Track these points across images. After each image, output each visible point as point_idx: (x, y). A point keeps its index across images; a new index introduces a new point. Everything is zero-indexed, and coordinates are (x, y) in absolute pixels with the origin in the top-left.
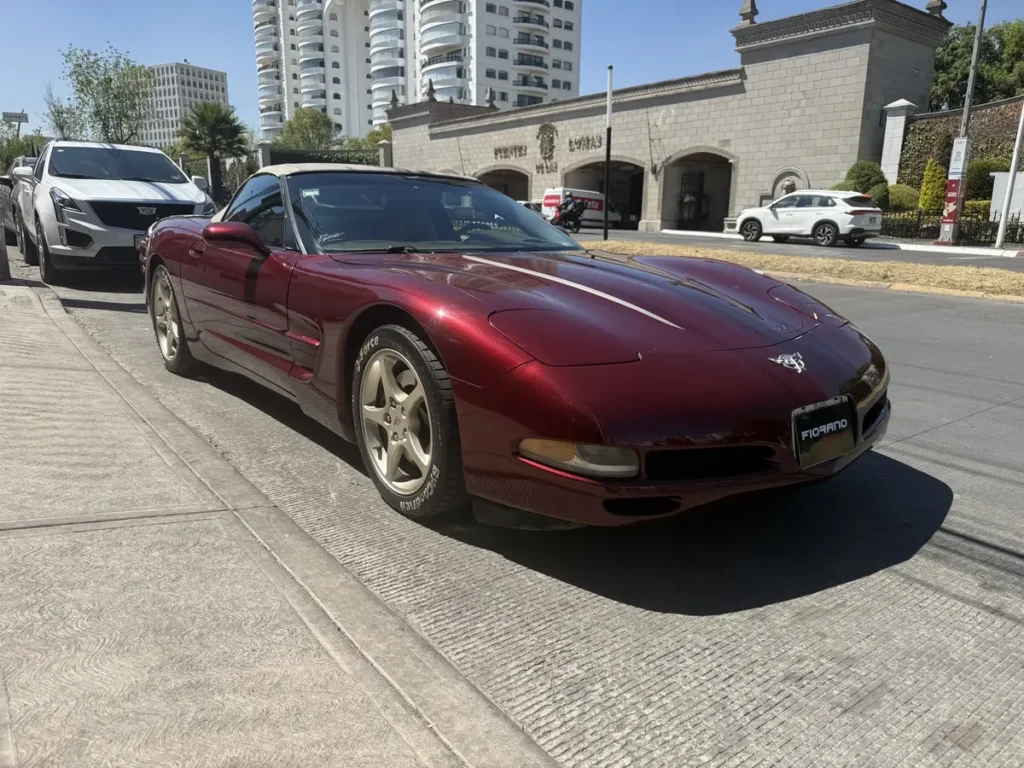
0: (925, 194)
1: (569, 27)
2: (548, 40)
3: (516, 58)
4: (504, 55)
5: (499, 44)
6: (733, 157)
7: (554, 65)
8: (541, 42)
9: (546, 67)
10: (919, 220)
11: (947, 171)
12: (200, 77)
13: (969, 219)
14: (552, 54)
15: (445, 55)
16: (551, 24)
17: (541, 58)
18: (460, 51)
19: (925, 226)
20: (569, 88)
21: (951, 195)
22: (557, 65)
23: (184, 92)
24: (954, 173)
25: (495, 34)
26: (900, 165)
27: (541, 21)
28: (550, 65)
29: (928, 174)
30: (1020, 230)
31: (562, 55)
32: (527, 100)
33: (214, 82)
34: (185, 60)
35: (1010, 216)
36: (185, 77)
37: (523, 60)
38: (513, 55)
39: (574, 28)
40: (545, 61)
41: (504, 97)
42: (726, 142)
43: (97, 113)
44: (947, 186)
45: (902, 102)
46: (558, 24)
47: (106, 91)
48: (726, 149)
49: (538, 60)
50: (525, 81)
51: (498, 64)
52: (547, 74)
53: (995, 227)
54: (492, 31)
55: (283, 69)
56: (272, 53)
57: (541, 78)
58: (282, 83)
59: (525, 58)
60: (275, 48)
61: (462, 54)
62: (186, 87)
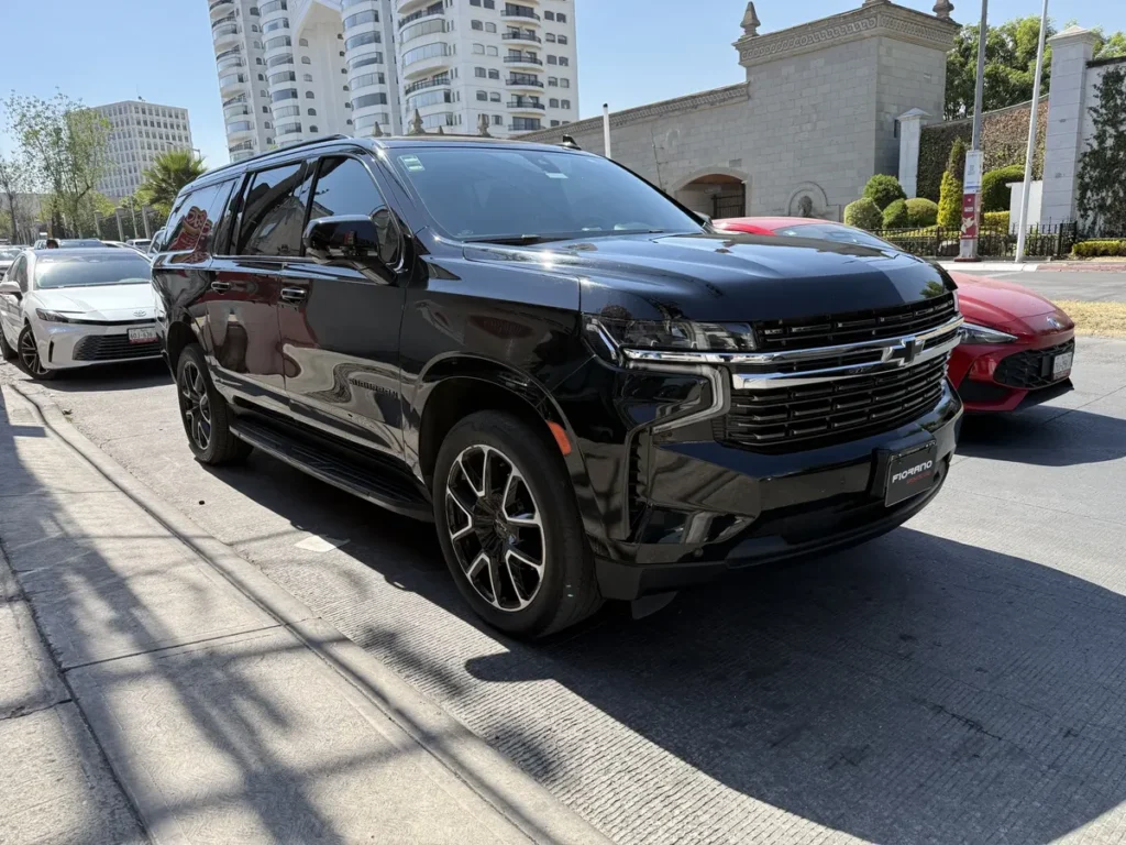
0: (943, 209)
1: (563, 41)
2: (541, 56)
3: (508, 77)
4: (494, 75)
5: (489, 64)
6: (746, 176)
7: (550, 83)
8: (534, 60)
9: (542, 86)
10: (939, 237)
11: (962, 185)
12: (158, 115)
13: (988, 233)
14: (546, 72)
15: (430, 78)
16: (543, 39)
17: (536, 76)
18: (446, 73)
19: (944, 243)
20: (568, 108)
21: (967, 210)
22: (553, 83)
23: (140, 133)
24: (968, 188)
25: (484, 53)
26: (918, 176)
27: (532, 36)
28: (546, 83)
29: (944, 188)
30: (1039, 242)
31: (558, 71)
32: (523, 122)
33: (174, 120)
34: (140, 98)
35: (1028, 228)
36: (141, 115)
37: (516, 80)
38: (505, 74)
39: (569, 41)
40: (540, 79)
41: (498, 120)
42: (737, 162)
43: (47, 168)
44: (963, 200)
45: (916, 111)
46: (551, 38)
47: (56, 143)
48: (738, 169)
49: (532, 79)
50: (520, 103)
51: (489, 85)
52: (543, 93)
53: (1014, 240)
54: (480, 50)
55: (251, 102)
56: (238, 86)
57: (537, 98)
58: (252, 118)
59: (518, 77)
60: (241, 80)
61: (449, 76)
62: (143, 128)
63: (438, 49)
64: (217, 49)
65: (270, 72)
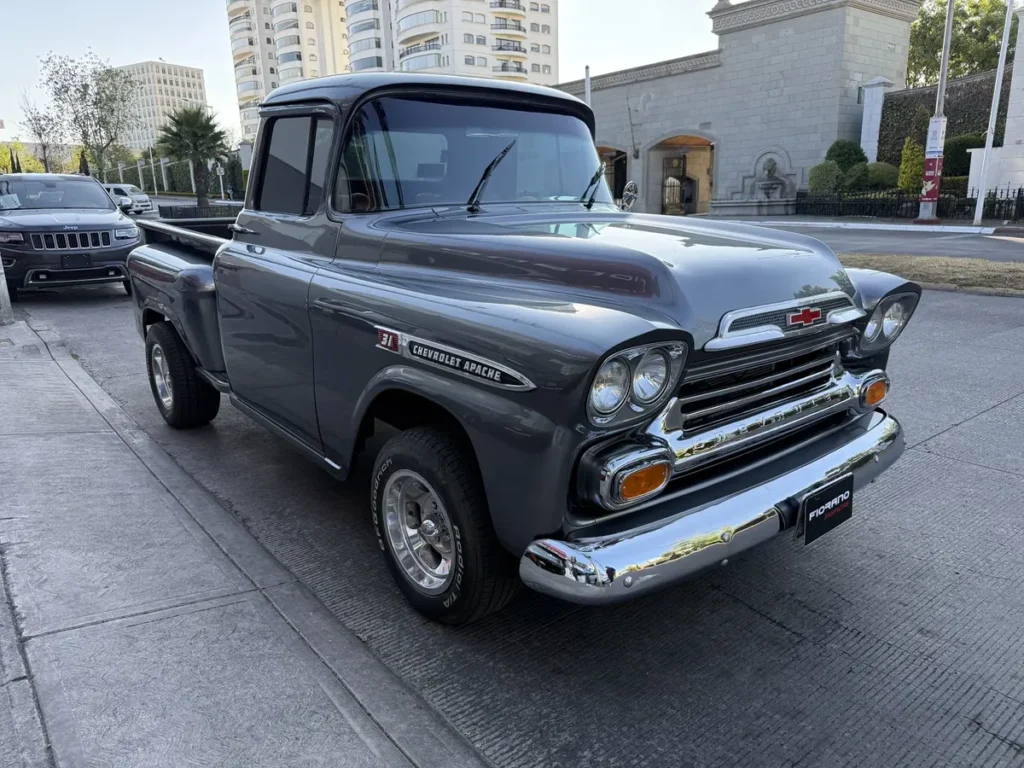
0: (904, 173)
1: (546, 10)
2: (525, 24)
3: (494, 43)
4: (482, 41)
5: (477, 31)
6: (713, 139)
7: (532, 49)
8: (519, 28)
9: (525, 51)
10: (899, 199)
11: (924, 150)
12: (176, 74)
13: (947, 196)
14: (529, 39)
15: (422, 42)
16: (527, 7)
17: (519, 42)
18: (437, 38)
19: (905, 205)
20: (549, 73)
21: (928, 173)
22: (535, 49)
23: (160, 90)
25: (472, 20)
26: (879, 142)
27: (517, 5)
28: (529, 49)
29: (906, 152)
30: (997, 206)
31: (541, 39)
33: (191, 80)
34: (161, 59)
35: (987, 192)
36: (161, 75)
37: (501, 46)
38: (492, 41)
39: (551, 10)
40: (523, 46)
42: (706, 125)
43: (76, 121)
45: (879, 79)
46: (535, 7)
47: (83, 98)
48: (707, 131)
49: (516, 45)
50: (504, 68)
51: (476, 50)
52: (526, 58)
53: (973, 203)
54: (469, 17)
55: (259, 64)
56: (248, 48)
57: (520, 63)
58: (260, 78)
59: (504, 43)
60: (251, 43)
61: (440, 42)
62: (163, 86)
63: (431, 16)
64: (230, 14)
65: (277, 36)
